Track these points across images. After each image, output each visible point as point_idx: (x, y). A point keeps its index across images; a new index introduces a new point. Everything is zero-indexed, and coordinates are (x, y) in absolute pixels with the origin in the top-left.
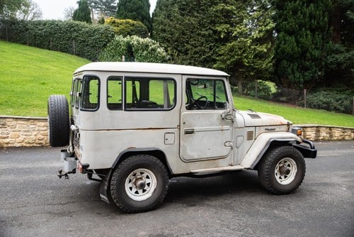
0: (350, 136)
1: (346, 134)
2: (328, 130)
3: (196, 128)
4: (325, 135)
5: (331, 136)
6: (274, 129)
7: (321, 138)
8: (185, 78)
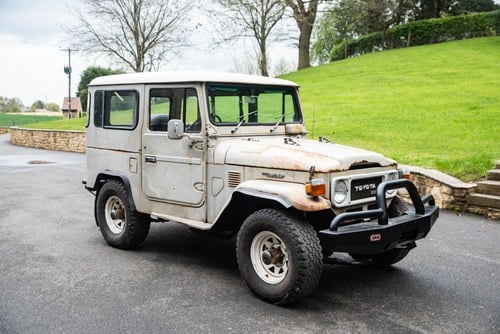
3: (158, 156)
6: (283, 177)
8: (148, 88)
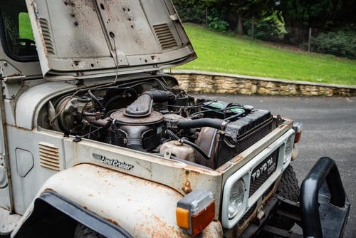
0: (250, 89)
1: (242, 86)
2: (210, 80)
4: (205, 86)
5: (215, 87)
7: (197, 89)
